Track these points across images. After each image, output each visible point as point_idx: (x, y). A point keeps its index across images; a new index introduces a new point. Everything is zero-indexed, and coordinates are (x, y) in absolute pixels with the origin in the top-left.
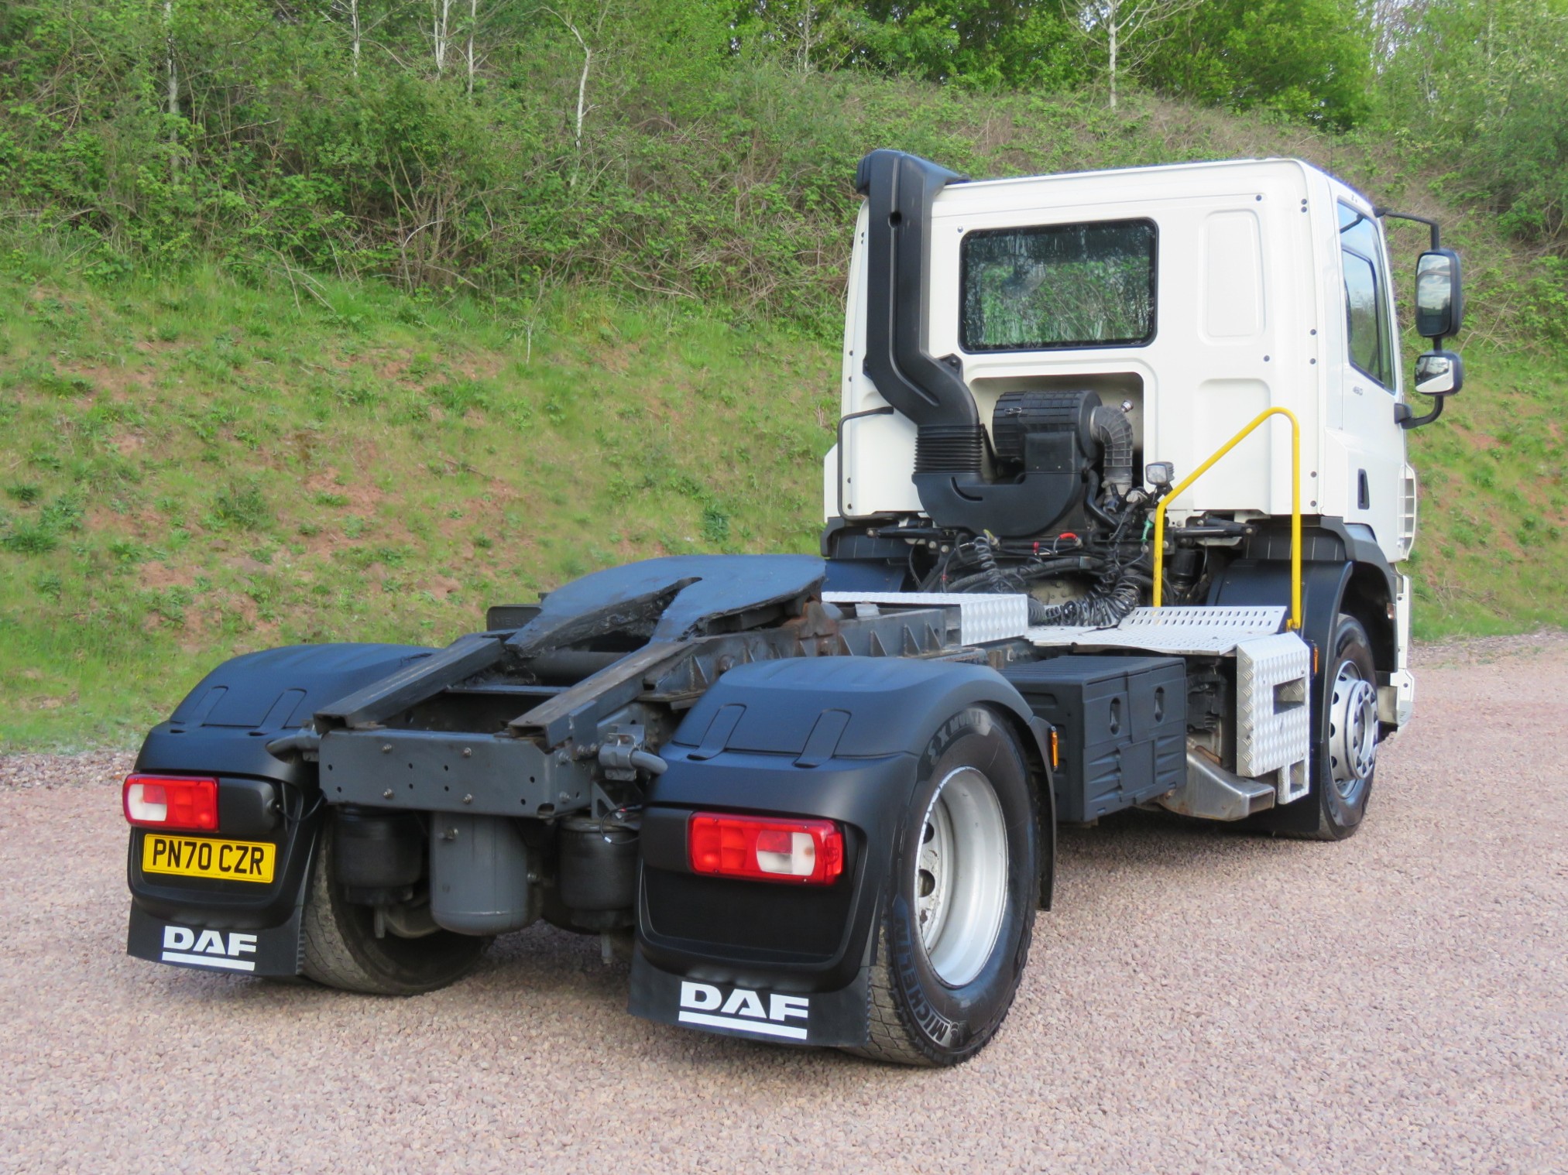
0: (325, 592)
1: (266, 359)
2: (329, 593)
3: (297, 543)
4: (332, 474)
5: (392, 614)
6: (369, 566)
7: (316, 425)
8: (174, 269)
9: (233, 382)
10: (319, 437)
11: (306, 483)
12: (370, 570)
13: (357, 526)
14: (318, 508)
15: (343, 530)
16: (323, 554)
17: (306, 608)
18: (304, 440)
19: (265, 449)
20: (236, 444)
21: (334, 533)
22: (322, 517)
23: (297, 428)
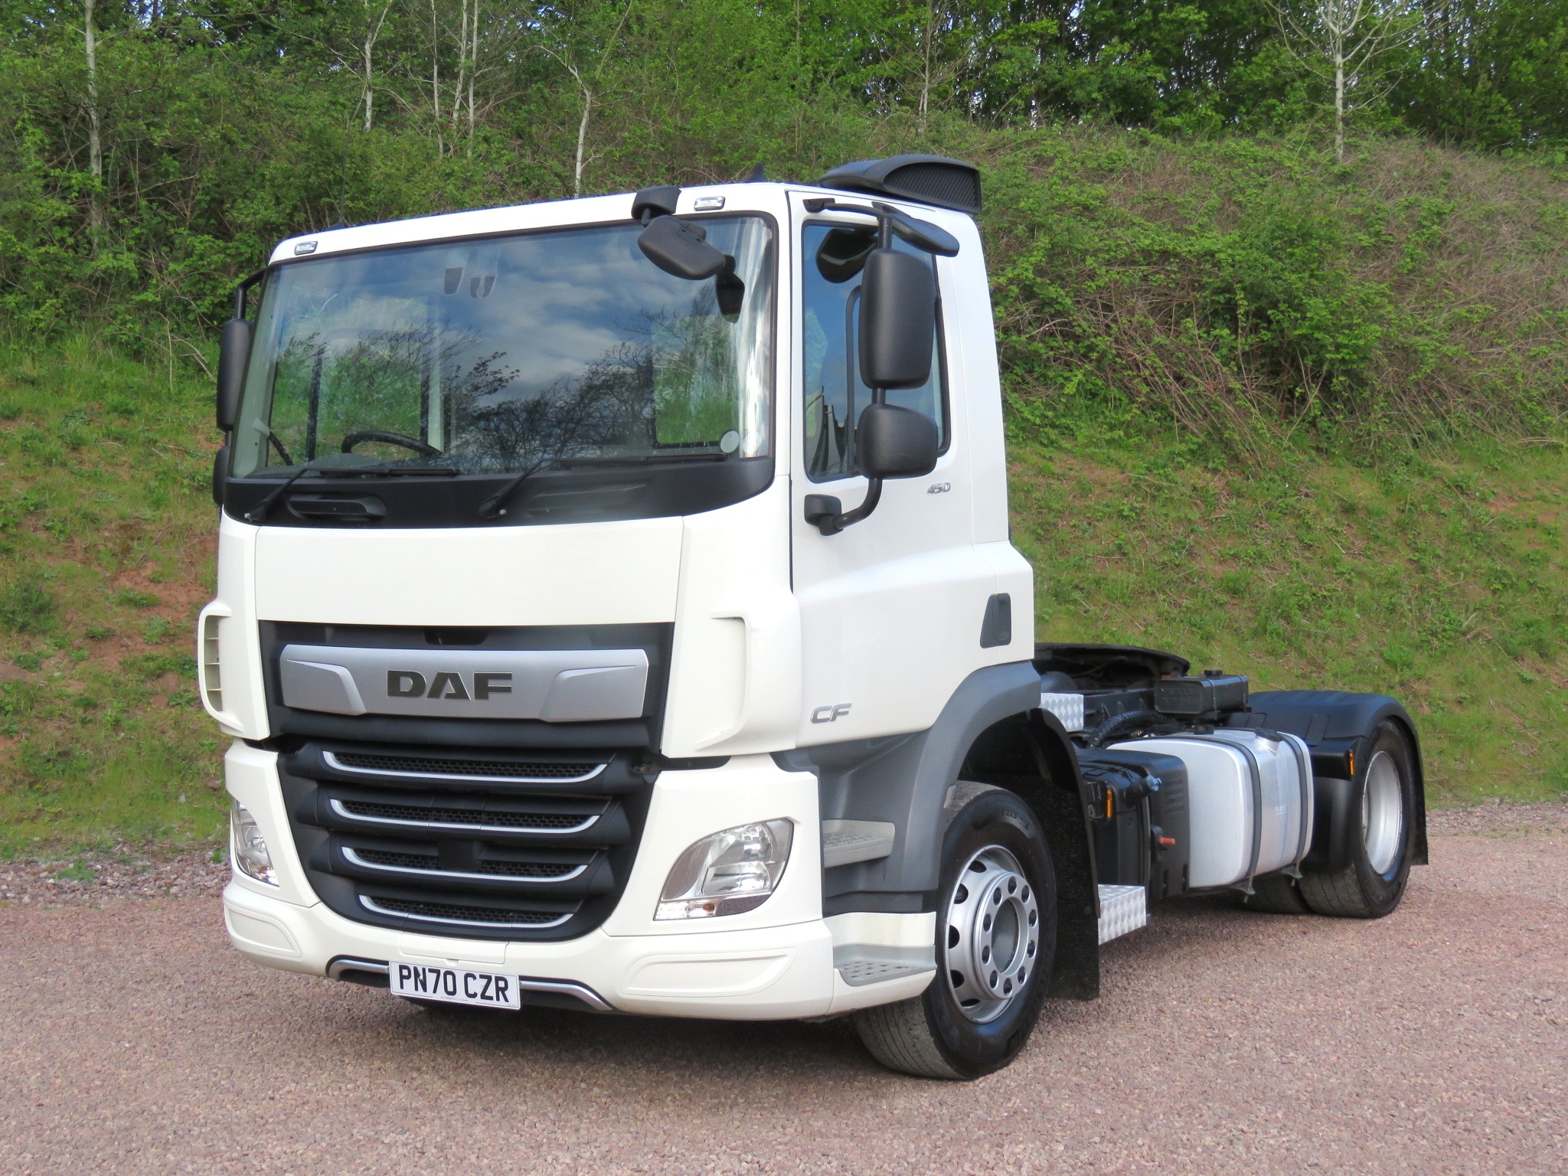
0: (89, 705)
1: (116, 439)
2: (95, 706)
3: (80, 648)
4: (149, 570)
5: (171, 733)
6: (159, 676)
7: (148, 513)
8: (42, 339)
9: (64, 465)
10: (148, 528)
11: (115, 579)
12: (161, 680)
13: (160, 630)
14: (117, 609)
15: (141, 634)
16: (110, 661)
17: (64, 723)
18: (130, 529)
19: (77, 540)
20: (42, 536)
21: (129, 637)
22: (120, 619)
23: (122, 518)
